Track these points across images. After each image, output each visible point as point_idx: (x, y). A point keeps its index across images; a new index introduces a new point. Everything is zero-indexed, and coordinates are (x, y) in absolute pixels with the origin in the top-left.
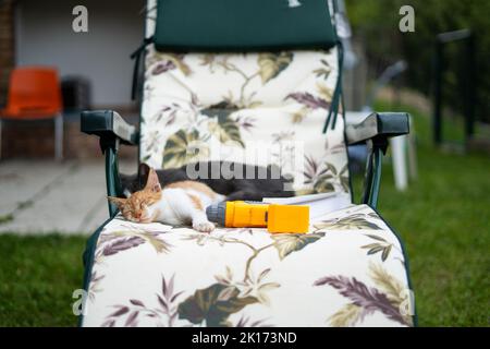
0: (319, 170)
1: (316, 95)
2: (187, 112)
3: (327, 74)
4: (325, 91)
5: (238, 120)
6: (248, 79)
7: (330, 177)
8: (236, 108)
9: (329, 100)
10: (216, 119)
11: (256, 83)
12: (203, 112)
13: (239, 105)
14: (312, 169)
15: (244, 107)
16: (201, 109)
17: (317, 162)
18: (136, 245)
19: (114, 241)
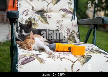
0: (70, 32)
1: (69, 10)
2: (31, 12)
3: (71, 4)
4: (71, 9)
5: (46, 16)
6: (49, 4)
7: (74, 34)
8: (45, 12)
9: (72, 11)
10: (40, 15)
11: (51, 5)
12: (36, 13)
13: (46, 11)
14: (68, 31)
15: (47, 12)
16: (35, 11)
17: (70, 29)
18: (32, 60)
19: (24, 59)
